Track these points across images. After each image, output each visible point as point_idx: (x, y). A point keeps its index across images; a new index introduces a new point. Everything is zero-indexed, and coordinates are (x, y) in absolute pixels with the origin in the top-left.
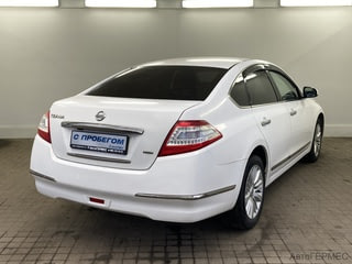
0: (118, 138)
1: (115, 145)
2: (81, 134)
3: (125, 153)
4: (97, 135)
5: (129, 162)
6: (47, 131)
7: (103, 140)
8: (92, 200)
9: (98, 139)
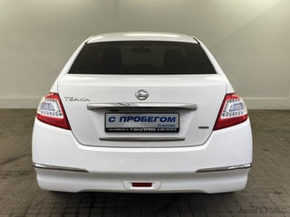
0: (167, 116)
1: (166, 123)
2: (118, 116)
3: (177, 130)
4: (141, 116)
5: (183, 140)
6: (62, 117)
7: (150, 120)
8: (134, 185)
9: (142, 120)
